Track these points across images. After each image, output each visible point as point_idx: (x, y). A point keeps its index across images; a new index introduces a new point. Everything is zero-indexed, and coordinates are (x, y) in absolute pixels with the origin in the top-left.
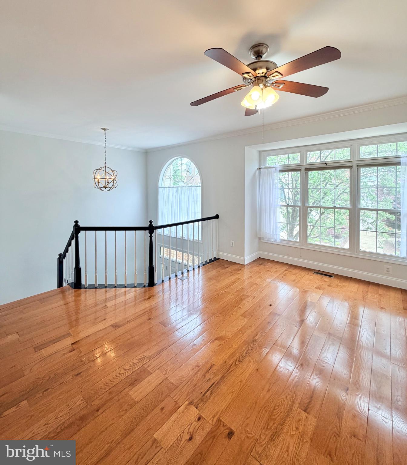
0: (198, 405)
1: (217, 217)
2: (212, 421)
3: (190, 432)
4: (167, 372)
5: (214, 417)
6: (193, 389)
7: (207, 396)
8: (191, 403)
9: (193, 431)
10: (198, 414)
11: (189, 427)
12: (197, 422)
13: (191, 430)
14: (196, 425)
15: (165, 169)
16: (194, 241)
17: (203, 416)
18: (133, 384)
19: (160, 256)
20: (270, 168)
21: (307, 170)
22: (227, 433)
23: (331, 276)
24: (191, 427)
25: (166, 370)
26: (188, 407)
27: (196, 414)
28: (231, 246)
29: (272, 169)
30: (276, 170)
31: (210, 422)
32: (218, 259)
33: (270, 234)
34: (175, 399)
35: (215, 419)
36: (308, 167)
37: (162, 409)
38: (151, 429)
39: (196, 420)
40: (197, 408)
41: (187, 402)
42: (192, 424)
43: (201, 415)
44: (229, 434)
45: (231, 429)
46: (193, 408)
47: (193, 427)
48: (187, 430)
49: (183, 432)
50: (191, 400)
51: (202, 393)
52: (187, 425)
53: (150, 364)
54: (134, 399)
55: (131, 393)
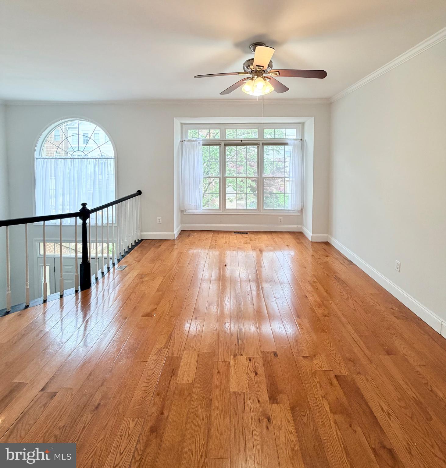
0: (241, 352)
1: (139, 193)
2: (259, 355)
3: (252, 371)
4: (194, 348)
5: (258, 353)
6: (227, 346)
7: (241, 344)
8: (235, 356)
9: (254, 369)
10: (246, 357)
11: (248, 368)
12: (250, 362)
13: (252, 369)
14: (252, 364)
15: (45, 135)
16: (103, 225)
17: (251, 357)
18: (174, 374)
19: (39, 256)
20: (193, 141)
21: (226, 145)
22: (273, 355)
23: (247, 233)
24: (250, 368)
25: (192, 347)
26: (235, 358)
27: (245, 359)
28: (158, 222)
29: (195, 142)
30: (199, 143)
31: (258, 356)
32: (142, 240)
33: (194, 205)
34: (222, 359)
35: (260, 353)
36: (227, 143)
37: (219, 372)
38: (224, 389)
39: (249, 362)
40: (242, 355)
41: (232, 357)
42: (248, 366)
43: (249, 357)
44: (274, 355)
45: (273, 352)
46: (239, 357)
47: (251, 367)
48: (249, 372)
49: (248, 374)
50: (233, 353)
51: (235, 345)
52: (246, 369)
53: (172, 351)
54: (188, 383)
55: (179, 381)
